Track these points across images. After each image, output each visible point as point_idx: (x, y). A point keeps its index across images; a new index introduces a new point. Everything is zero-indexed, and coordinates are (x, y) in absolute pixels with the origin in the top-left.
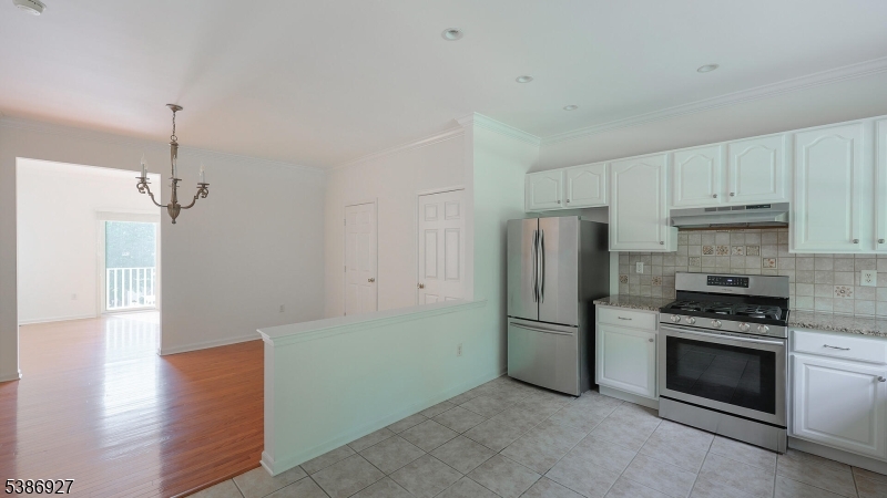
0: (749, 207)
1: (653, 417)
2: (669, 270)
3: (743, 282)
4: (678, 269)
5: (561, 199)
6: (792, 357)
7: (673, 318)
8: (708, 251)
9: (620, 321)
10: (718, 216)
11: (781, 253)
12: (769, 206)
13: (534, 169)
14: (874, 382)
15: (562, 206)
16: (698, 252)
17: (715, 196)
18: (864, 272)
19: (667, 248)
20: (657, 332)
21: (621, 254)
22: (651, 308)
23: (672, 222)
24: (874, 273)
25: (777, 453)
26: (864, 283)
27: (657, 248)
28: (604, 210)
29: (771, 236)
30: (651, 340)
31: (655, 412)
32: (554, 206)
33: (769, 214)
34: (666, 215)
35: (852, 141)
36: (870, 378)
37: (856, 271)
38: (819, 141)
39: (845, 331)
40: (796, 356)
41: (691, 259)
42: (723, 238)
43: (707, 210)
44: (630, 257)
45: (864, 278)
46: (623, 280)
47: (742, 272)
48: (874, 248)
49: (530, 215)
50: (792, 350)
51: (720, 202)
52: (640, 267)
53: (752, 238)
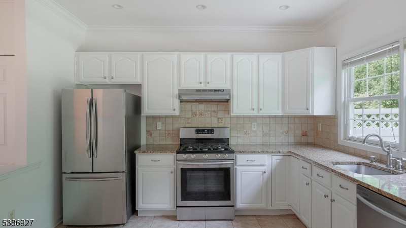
0: (216, 90)
1: (174, 222)
2: (176, 126)
3: (211, 131)
4: (180, 126)
5: (107, 75)
6: (236, 168)
7: (185, 156)
8: (195, 115)
9: (154, 163)
10: (201, 94)
11: (226, 115)
12: (223, 90)
13: (81, 50)
14: (263, 174)
15: (108, 81)
16: (190, 115)
17: (201, 83)
18: (253, 123)
19: (177, 113)
20: (175, 167)
21: (148, 117)
22: (172, 151)
23: (180, 97)
24: (256, 124)
25: (231, 220)
26: (253, 129)
27: (171, 113)
28: (139, 86)
29: (221, 106)
30: (172, 172)
31: (174, 218)
32: (102, 81)
33: (223, 94)
34: (176, 92)
35: (252, 62)
36: (261, 173)
37: (250, 123)
38: (241, 60)
39: (254, 152)
40: (238, 168)
41: (187, 119)
42: (202, 107)
43: (197, 91)
44: (154, 119)
45: (253, 126)
46: (149, 134)
47: (210, 126)
48: (258, 113)
49: (80, 86)
50: (236, 165)
51: (202, 87)
52: (160, 126)
53: (213, 107)
